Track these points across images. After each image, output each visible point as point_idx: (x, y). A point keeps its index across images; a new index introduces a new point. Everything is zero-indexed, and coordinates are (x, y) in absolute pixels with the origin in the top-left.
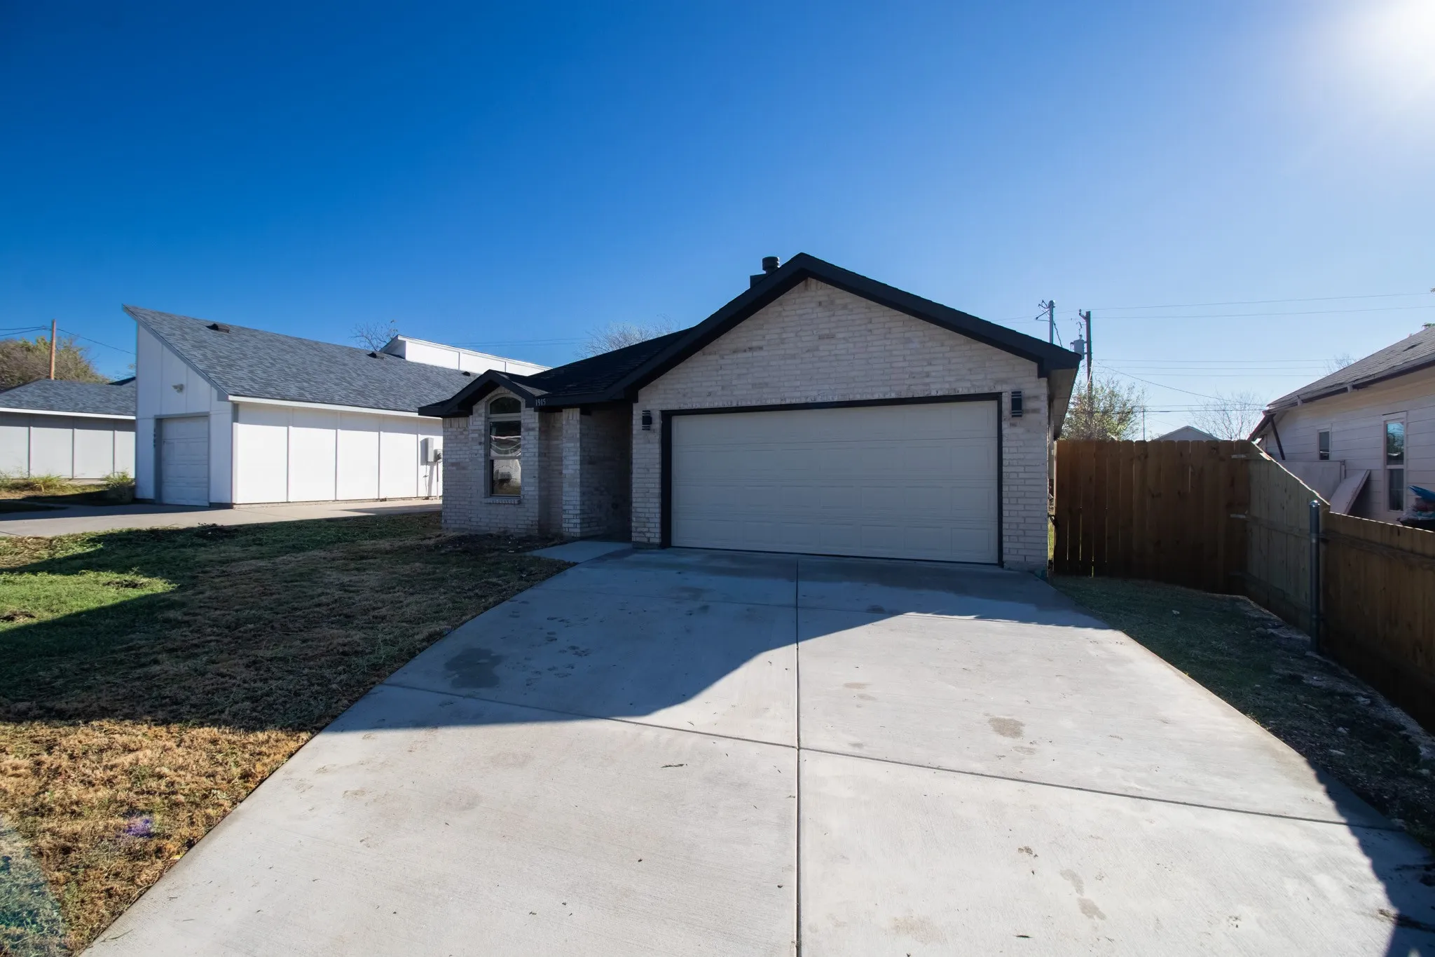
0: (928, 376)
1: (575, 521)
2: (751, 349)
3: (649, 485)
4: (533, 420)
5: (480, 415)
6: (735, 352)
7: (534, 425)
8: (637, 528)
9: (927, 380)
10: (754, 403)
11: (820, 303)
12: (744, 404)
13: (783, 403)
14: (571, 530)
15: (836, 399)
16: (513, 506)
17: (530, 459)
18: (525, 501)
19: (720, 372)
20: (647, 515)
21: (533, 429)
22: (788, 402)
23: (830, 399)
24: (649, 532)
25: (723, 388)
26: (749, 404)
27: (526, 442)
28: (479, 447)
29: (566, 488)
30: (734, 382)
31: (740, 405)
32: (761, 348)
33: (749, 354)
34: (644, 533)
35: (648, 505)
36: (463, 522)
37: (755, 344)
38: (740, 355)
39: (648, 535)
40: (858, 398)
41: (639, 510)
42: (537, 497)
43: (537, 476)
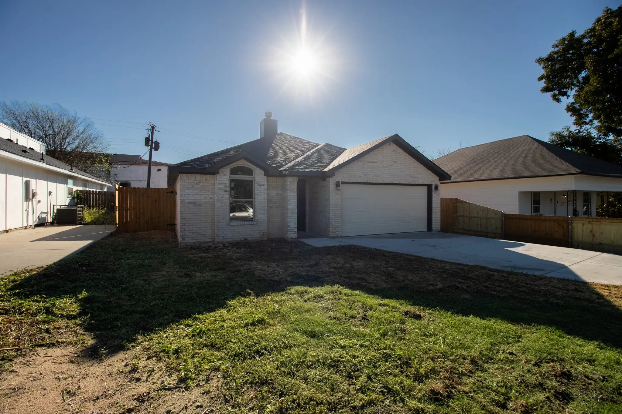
0: (418, 178)
1: (294, 230)
2: (374, 162)
3: (337, 212)
4: (263, 181)
5: (225, 175)
6: (369, 162)
7: (263, 183)
8: (332, 230)
9: (419, 179)
10: (375, 182)
11: (393, 151)
12: (372, 182)
13: (384, 182)
14: (292, 235)
15: (398, 183)
16: (250, 226)
17: (261, 200)
18: (259, 223)
19: (364, 169)
20: (337, 225)
21: (263, 185)
22: (385, 182)
23: (396, 182)
24: (337, 232)
25: (365, 175)
26: (373, 182)
27: (259, 192)
28: (225, 193)
29: (289, 214)
30: (368, 174)
31: (370, 182)
32: (376, 162)
33: (373, 164)
34: (334, 232)
35: (337, 221)
36: (200, 238)
37: (375, 160)
38: (370, 164)
39: (337, 233)
40: (403, 183)
41: (333, 223)
42: (266, 220)
43: (266, 209)
